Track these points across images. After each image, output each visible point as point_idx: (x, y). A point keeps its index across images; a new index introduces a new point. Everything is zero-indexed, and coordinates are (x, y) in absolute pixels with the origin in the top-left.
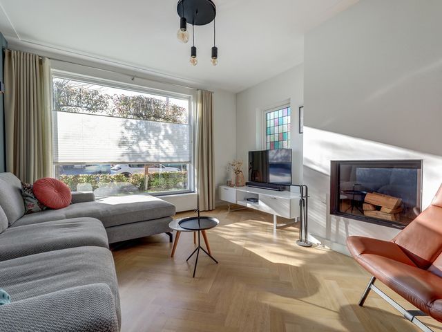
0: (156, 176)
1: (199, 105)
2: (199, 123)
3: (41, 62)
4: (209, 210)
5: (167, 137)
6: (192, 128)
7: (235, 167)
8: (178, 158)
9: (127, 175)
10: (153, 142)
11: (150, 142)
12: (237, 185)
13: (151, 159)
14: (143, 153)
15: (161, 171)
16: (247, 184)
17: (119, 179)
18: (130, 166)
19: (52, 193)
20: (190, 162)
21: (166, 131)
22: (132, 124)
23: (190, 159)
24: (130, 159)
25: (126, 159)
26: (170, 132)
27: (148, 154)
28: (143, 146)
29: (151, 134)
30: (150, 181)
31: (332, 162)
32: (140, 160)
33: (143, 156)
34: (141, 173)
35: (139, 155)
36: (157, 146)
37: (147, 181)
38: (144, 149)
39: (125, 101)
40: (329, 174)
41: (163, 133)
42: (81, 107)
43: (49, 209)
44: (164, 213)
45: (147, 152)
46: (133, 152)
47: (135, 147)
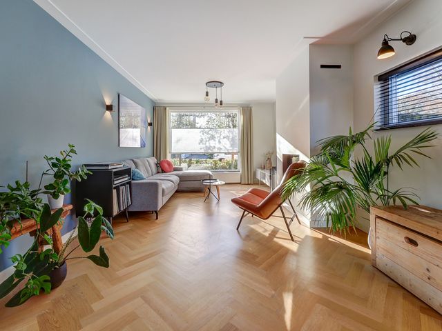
1: (242, 116)
3: (165, 109)
4: (248, 184)
7: (267, 156)
8: (233, 150)
10: (217, 140)
19: (166, 165)
20: (239, 152)
31: (284, 156)
36: (220, 142)
38: (212, 145)
40: (282, 160)
43: (164, 172)
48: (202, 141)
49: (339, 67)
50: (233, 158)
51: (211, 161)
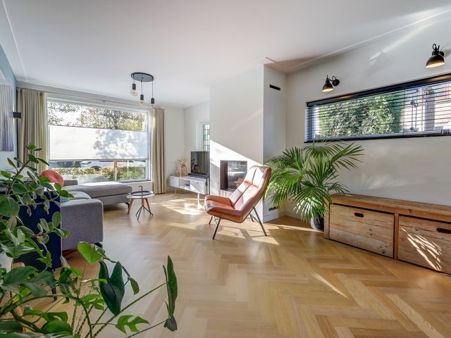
0: (125, 169)
1: (154, 119)
2: (154, 131)
3: (41, 94)
4: (161, 193)
5: (130, 141)
6: (149, 135)
7: (181, 163)
8: (139, 156)
9: (97, 168)
10: (120, 145)
11: (117, 145)
12: (183, 175)
13: (118, 157)
14: (112, 152)
15: (128, 165)
16: (189, 174)
17: (89, 172)
20: (148, 159)
21: (130, 137)
23: (148, 156)
24: (102, 157)
25: (99, 157)
26: (133, 138)
27: (116, 153)
28: (112, 147)
29: (118, 139)
30: (119, 174)
31: (222, 162)
32: (110, 158)
33: (112, 155)
34: (111, 166)
35: (109, 154)
36: (123, 147)
37: (116, 174)
38: (113, 150)
40: (219, 166)
41: (127, 138)
42: (54, 108)
44: (124, 191)
46: (105, 152)
47: (107, 149)
48: (98, 145)
49: (278, 89)
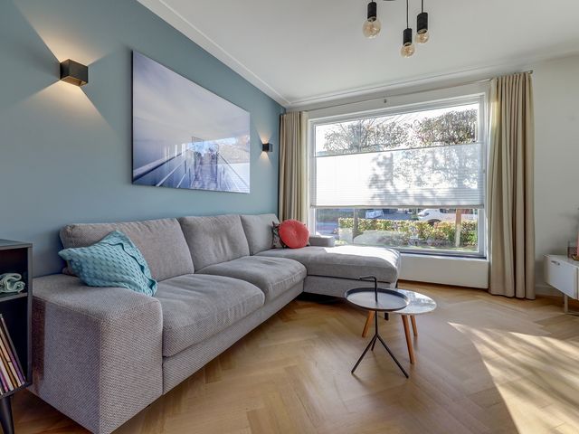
1: (494, 106)
2: (494, 137)
4: (515, 297)
13: (410, 201)
14: (398, 193)
18: (441, 211)
19: (292, 233)
20: (482, 205)
22: (385, 158)
23: (482, 201)
25: (377, 202)
33: (399, 198)
35: (394, 197)
36: (420, 182)
37: (458, 234)
38: (401, 189)
39: (428, 125)
41: (429, 163)
43: (287, 247)
45: (405, 192)
46: (387, 192)
47: (389, 187)
48: (375, 181)
50: (458, 220)
51: (412, 224)
